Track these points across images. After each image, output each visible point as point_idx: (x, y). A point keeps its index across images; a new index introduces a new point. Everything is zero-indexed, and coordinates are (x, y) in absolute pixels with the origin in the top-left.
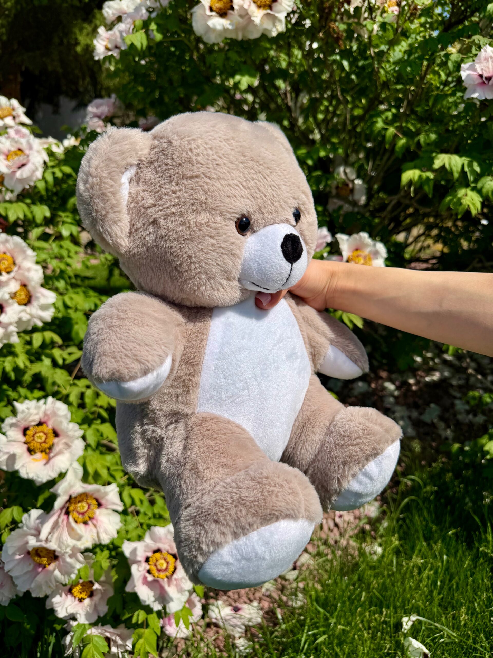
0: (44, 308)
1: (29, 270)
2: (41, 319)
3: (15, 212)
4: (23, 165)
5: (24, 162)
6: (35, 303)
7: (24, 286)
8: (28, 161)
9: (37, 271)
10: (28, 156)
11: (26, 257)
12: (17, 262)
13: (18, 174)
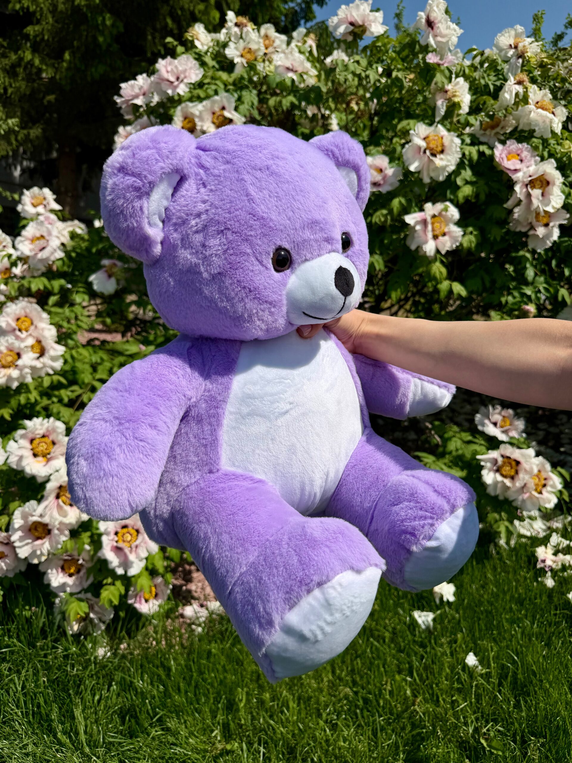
0: (54, 359)
1: (43, 329)
2: (52, 368)
3: (37, 284)
4: (44, 248)
5: (44, 245)
6: (47, 355)
7: (39, 342)
8: (48, 245)
9: (50, 330)
10: (48, 241)
11: (41, 319)
12: (35, 323)
13: (40, 256)
